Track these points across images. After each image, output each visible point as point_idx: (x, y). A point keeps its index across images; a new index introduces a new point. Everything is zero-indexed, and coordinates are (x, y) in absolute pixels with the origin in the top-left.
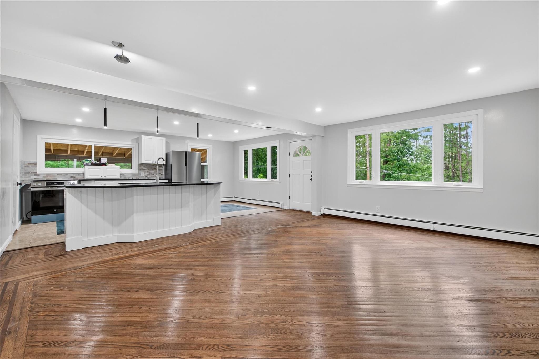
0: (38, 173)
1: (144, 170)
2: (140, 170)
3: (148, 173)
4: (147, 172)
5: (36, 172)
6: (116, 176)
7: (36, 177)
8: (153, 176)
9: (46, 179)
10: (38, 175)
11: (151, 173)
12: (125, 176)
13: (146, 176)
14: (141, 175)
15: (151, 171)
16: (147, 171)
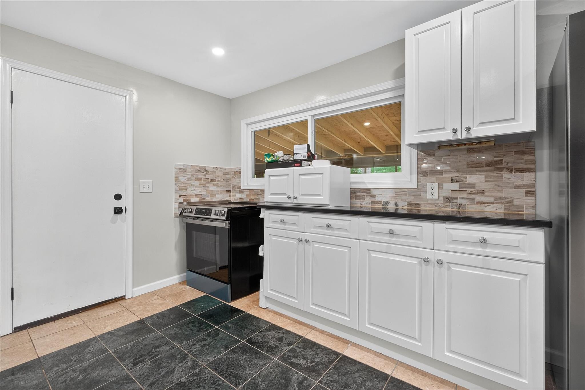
0: (242, 188)
1: (440, 172)
2: (422, 173)
3: (456, 186)
4: (452, 180)
5: (241, 187)
6: (319, 195)
7: (239, 196)
8: (478, 198)
9: (250, 200)
10: (241, 192)
11: (472, 186)
12: (375, 196)
13: (448, 199)
14: (429, 196)
15: (471, 179)
16: (455, 175)
